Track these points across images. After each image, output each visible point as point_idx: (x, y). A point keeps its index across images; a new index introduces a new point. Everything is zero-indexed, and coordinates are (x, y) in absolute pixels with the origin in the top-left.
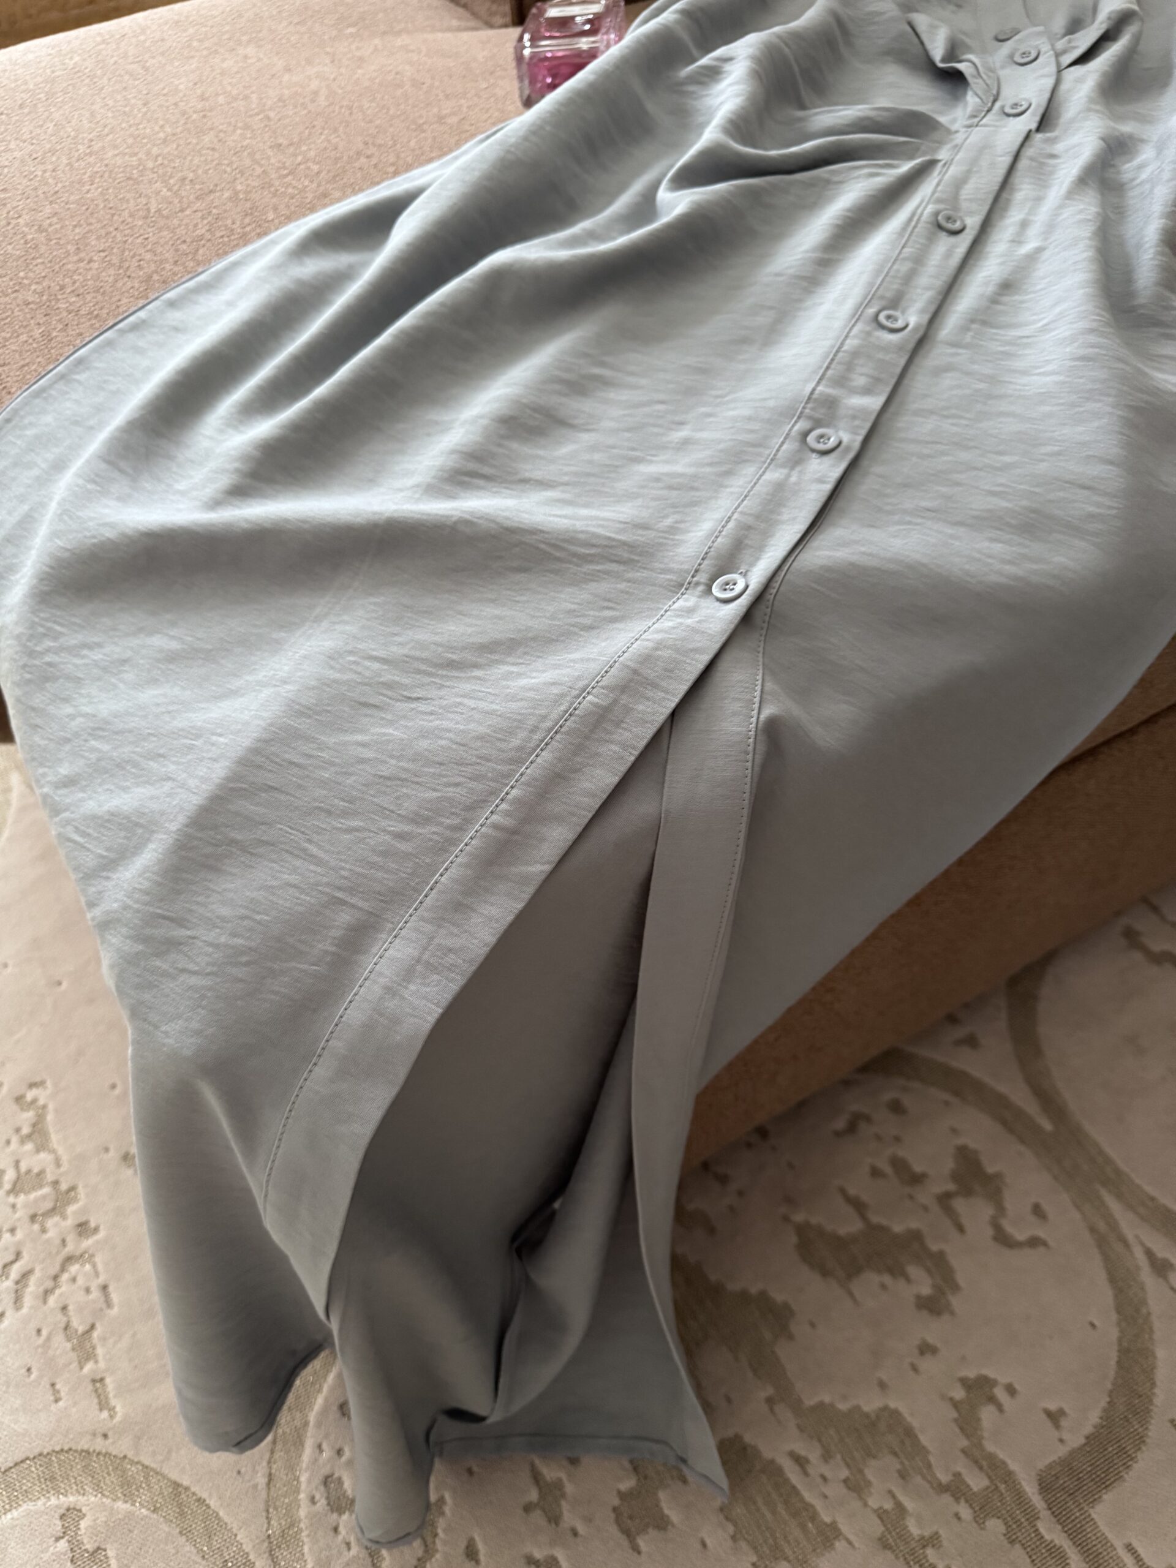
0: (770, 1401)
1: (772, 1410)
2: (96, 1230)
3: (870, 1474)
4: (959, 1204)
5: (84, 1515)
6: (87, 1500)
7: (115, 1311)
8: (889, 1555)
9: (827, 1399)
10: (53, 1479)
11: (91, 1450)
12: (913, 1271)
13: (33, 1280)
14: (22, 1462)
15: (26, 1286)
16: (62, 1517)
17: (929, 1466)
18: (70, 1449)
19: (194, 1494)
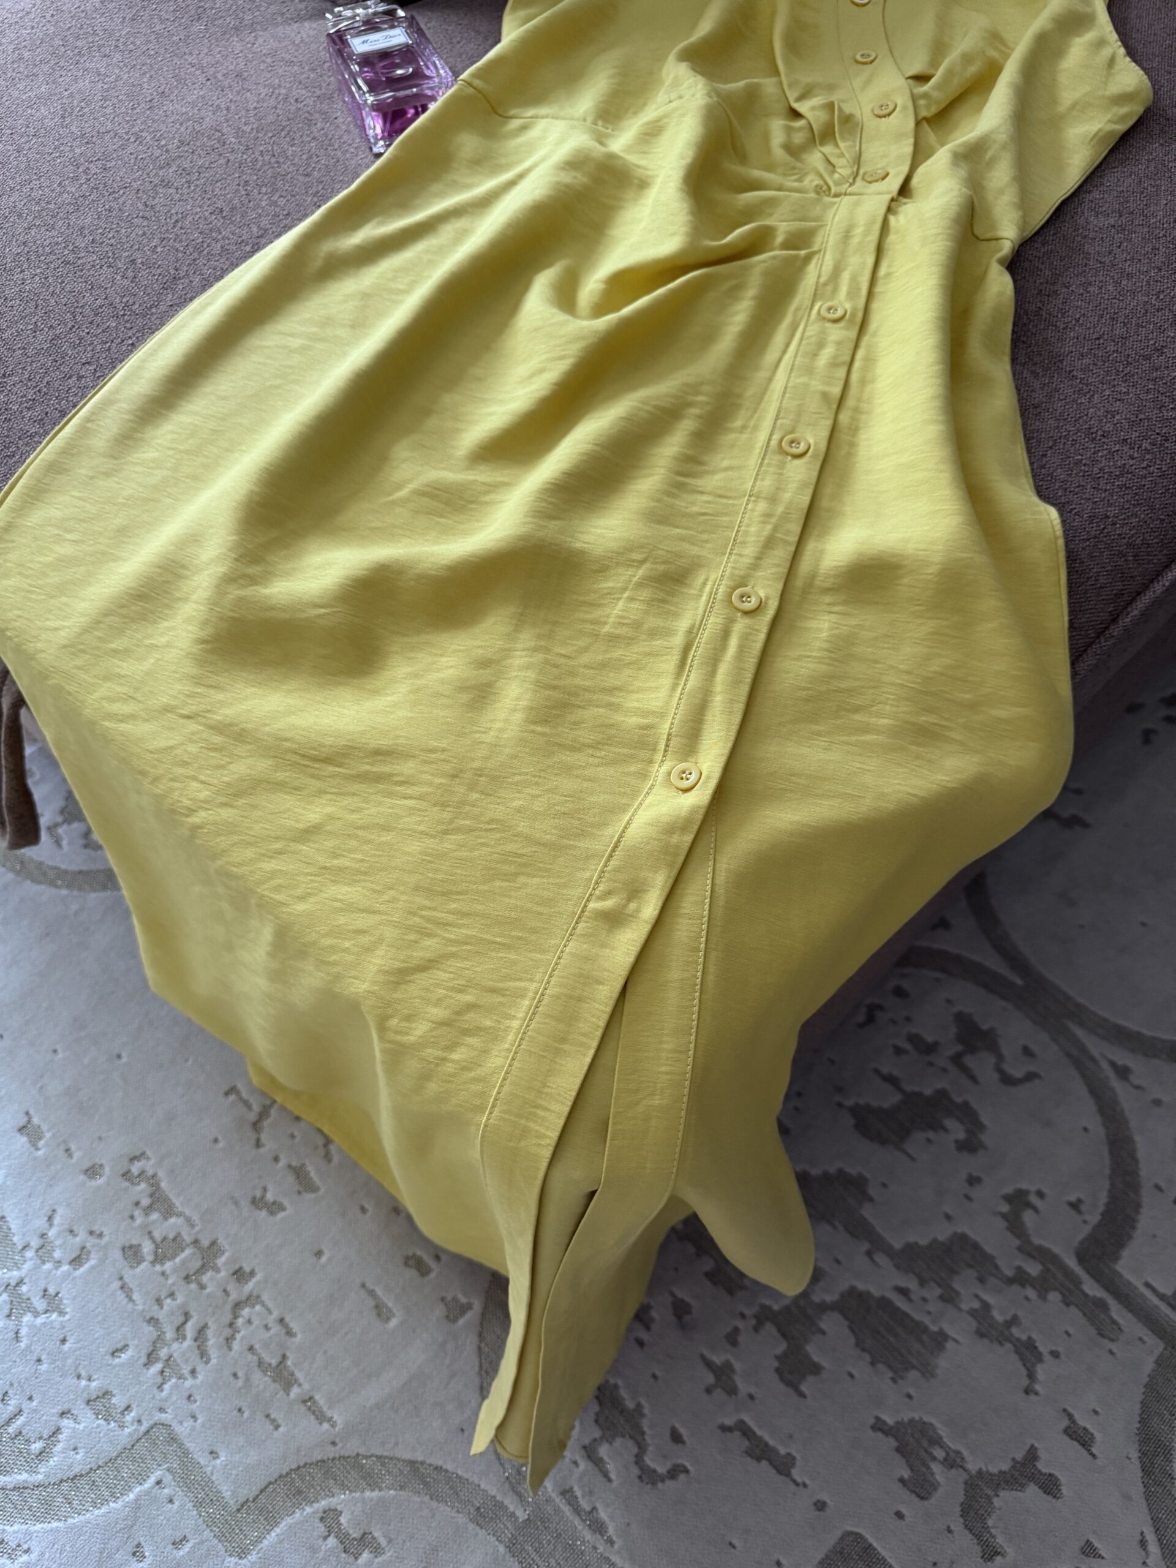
0: (869, 1254)
1: (872, 1259)
2: (252, 1273)
3: (957, 1286)
4: (969, 1061)
5: (341, 1512)
6: (340, 1500)
7: (298, 1339)
8: (986, 1341)
9: (911, 1239)
10: (300, 1492)
11: (325, 1458)
12: (949, 1123)
13: (210, 1333)
14: (266, 1487)
15: (206, 1340)
16: (322, 1519)
17: (997, 1267)
18: (306, 1464)
19: (430, 1465)
